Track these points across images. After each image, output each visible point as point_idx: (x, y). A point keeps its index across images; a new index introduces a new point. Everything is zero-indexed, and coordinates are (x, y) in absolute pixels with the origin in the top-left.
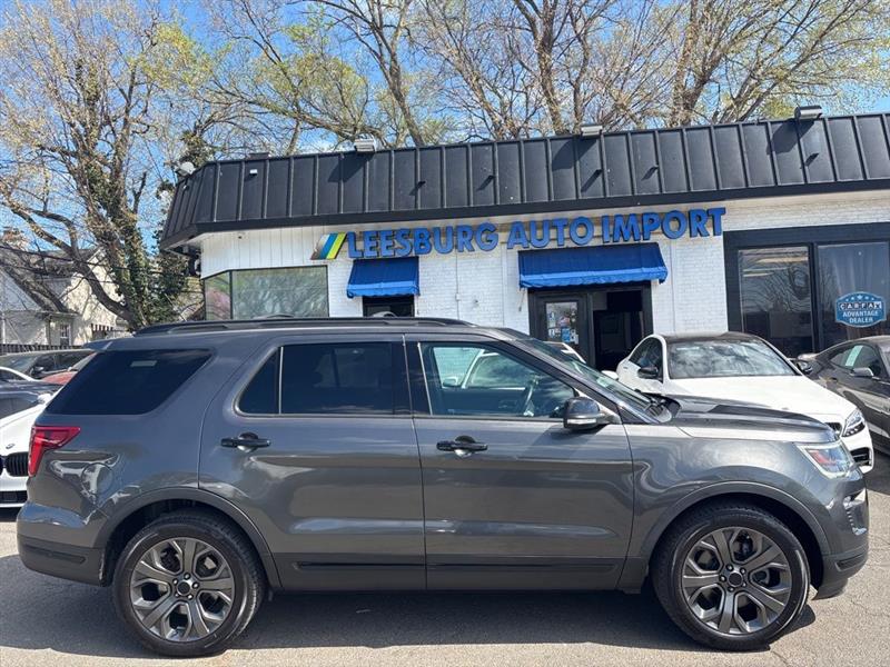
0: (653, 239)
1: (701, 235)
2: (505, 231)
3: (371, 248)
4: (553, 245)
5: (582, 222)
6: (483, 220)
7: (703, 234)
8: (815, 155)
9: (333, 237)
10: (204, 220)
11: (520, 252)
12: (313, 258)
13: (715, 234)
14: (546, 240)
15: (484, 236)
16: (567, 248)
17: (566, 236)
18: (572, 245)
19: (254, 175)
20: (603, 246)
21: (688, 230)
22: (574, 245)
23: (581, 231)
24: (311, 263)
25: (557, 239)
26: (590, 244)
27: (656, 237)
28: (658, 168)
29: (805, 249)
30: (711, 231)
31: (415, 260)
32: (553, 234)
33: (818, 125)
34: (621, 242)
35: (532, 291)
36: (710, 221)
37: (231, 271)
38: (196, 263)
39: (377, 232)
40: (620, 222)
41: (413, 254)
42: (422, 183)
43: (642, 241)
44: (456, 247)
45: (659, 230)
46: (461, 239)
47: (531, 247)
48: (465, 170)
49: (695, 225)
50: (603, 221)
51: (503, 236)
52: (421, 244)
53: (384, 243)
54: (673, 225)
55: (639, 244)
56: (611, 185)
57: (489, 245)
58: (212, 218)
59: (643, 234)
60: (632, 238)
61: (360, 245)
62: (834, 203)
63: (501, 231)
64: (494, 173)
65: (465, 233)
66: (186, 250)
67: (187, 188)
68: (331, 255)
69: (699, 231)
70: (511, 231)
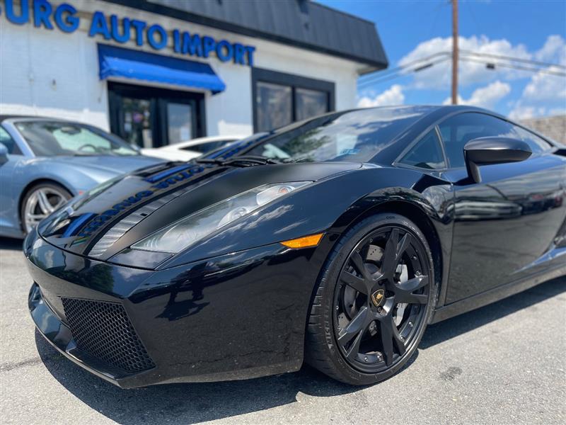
2: (87, 18)
4: (130, 45)
7: (241, 63)
8: (307, 24)
11: (99, 44)
13: (248, 65)
15: (64, 17)
17: (144, 38)
18: (146, 48)
21: (233, 58)
22: (151, 49)
23: (156, 37)
27: (212, 60)
29: (289, 89)
30: (246, 61)
32: (133, 34)
34: (187, 57)
35: (111, 86)
36: (247, 54)
40: (188, 39)
43: (202, 60)
45: (212, 53)
46: (38, 13)
47: (112, 42)
49: (237, 55)
50: (175, 33)
51: (84, 23)
54: (224, 51)
55: (198, 63)
57: (69, 27)
59: (204, 54)
60: (196, 55)
63: (84, 17)
65: (42, 8)
69: (239, 60)
70: (93, 20)
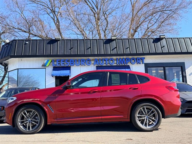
0: (128, 64)
1: (139, 64)
2: (93, 61)
3: (58, 64)
4: (105, 65)
5: (112, 60)
6: (88, 58)
8: (164, 46)
9: (48, 61)
10: (12, 54)
11: (96, 66)
12: (42, 66)
13: (142, 64)
14: (103, 63)
15: (88, 62)
16: (108, 66)
17: (108, 63)
18: (109, 65)
19: (27, 43)
20: (117, 66)
21: (136, 62)
22: (110, 65)
23: (111, 62)
24: (41, 67)
25: (106, 63)
26: (113, 65)
27: (129, 64)
28: (130, 48)
29: (163, 68)
30: (142, 63)
31: (70, 67)
32: (105, 62)
33: (164, 40)
34: (121, 65)
36: (141, 60)
37: (18, 69)
38: (7, 67)
39: (60, 60)
40: (120, 60)
41: (70, 66)
42: (72, 48)
43: (126, 65)
44: (81, 64)
45: (130, 62)
46: (82, 62)
47: (100, 65)
48: (83, 45)
49: (138, 61)
51: (93, 62)
52: (72, 63)
53: (62, 63)
54: (133, 61)
55: (125, 65)
56: (119, 51)
57: (89, 64)
58: (14, 54)
59: (126, 63)
60: (123, 64)
61: (55, 63)
62: (168, 57)
63: (92, 61)
64: (91, 46)
65: (83, 61)
66: (3, 64)
67: (7, 46)
68: (47, 65)
69: (139, 63)
70: (94, 61)
